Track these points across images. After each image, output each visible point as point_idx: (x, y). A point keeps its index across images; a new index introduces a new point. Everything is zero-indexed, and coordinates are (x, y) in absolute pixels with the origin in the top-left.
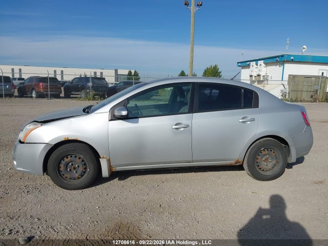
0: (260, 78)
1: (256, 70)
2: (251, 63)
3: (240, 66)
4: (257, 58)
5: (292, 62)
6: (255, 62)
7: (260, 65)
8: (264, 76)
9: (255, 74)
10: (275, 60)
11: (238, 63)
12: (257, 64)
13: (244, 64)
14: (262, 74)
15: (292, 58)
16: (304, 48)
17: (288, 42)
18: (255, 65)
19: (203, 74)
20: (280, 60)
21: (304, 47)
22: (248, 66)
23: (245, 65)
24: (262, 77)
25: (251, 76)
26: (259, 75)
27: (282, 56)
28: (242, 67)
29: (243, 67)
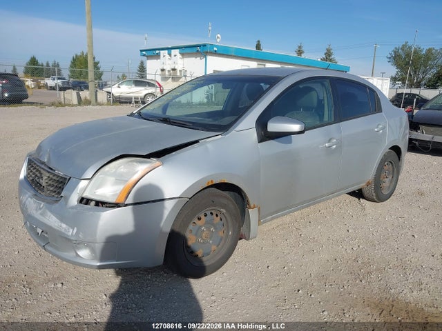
0: (176, 73)
1: (170, 62)
2: (162, 52)
3: (144, 55)
4: (170, 47)
5: (215, 54)
6: (166, 51)
7: (175, 56)
8: (180, 71)
9: (168, 68)
10: (194, 50)
11: (141, 51)
12: (170, 54)
13: (150, 53)
14: (179, 67)
15: (216, 49)
16: (218, 37)
17: (210, 28)
18: (167, 56)
19: (70, 63)
20: (201, 51)
21: (219, 35)
22: (158, 56)
23: (153, 53)
24: (178, 72)
25: (163, 70)
26: (174, 70)
27: (205, 45)
28: (147, 56)
29: (149, 57)
